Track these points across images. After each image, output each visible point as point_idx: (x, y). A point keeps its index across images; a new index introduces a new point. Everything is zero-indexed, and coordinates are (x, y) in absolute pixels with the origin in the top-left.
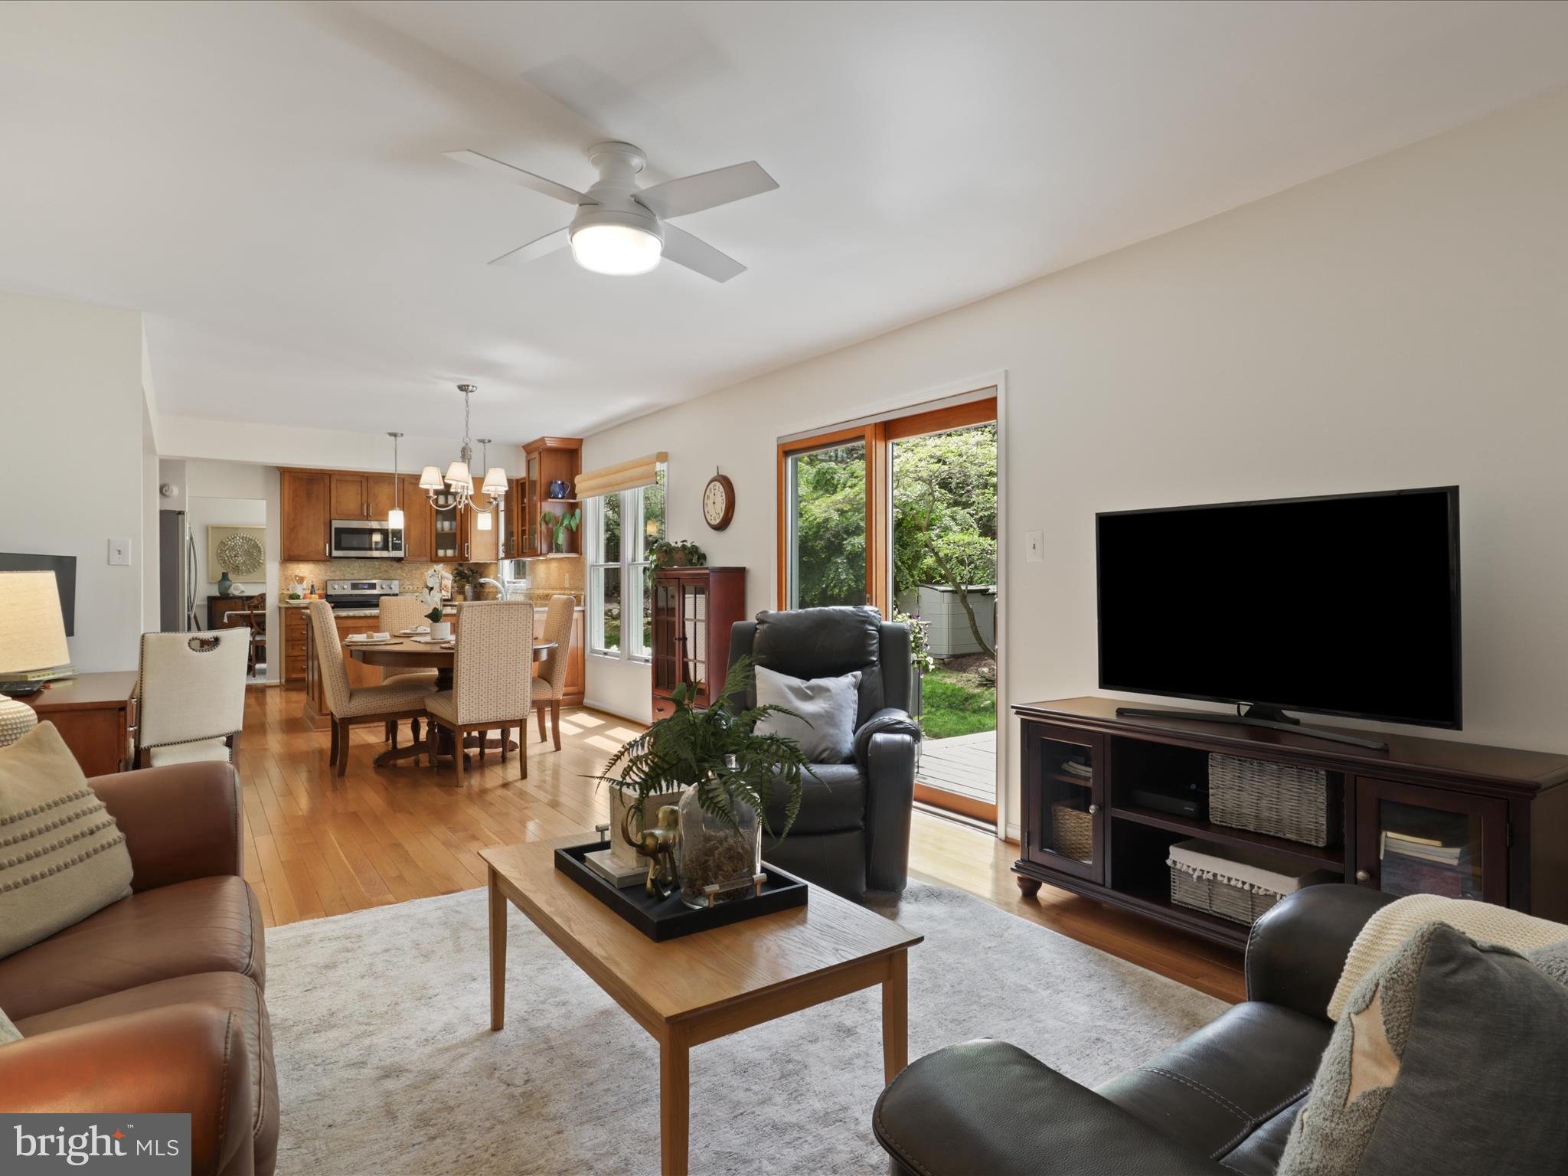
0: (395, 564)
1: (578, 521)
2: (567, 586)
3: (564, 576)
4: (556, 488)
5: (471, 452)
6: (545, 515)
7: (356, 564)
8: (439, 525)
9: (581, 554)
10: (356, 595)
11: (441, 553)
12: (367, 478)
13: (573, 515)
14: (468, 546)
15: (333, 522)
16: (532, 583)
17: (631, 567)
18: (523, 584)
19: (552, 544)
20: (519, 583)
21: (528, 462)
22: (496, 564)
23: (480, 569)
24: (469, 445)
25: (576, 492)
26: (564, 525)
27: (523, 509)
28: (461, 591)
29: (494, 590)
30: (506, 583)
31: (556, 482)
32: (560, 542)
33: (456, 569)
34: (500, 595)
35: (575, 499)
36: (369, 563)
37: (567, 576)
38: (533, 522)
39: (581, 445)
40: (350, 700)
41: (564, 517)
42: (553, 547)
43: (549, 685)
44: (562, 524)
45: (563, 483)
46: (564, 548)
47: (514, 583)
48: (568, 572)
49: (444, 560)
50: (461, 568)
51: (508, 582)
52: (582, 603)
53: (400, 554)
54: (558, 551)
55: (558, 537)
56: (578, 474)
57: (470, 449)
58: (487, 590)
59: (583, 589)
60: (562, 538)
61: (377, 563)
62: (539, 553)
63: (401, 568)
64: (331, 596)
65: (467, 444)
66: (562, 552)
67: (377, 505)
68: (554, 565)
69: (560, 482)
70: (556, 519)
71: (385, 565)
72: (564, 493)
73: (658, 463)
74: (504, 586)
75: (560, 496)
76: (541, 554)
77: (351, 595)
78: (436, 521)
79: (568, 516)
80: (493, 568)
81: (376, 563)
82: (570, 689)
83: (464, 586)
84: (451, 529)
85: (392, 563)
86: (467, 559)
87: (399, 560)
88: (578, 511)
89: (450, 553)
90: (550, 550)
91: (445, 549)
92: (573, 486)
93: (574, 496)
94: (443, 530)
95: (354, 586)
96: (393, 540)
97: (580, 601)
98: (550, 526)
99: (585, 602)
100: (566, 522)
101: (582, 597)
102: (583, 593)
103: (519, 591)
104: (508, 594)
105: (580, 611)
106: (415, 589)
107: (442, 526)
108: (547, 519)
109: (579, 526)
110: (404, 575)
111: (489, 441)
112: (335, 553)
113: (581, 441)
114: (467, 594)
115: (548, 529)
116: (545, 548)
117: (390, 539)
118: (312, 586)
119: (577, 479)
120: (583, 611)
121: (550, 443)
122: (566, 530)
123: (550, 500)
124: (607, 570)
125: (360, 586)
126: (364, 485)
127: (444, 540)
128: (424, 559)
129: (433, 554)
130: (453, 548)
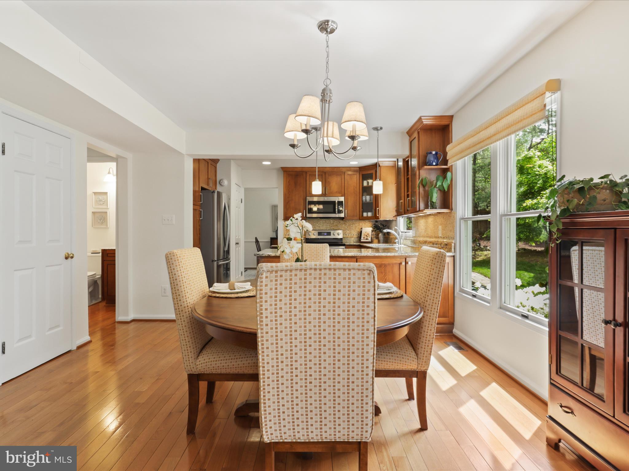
0: (341, 222)
1: (449, 182)
2: (440, 235)
3: (438, 227)
4: (431, 158)
5: (331, 93)
6: (422, 180)
7: (321, 221)
8: (364, 198)
9: (452, 210)
10: (321, 239)
11: (365, 214)
12: (325, 173)
13: (445, 177)
14: (378, 210)
15: (308, 198)
16: (416, 233)
17: (503, 218)
18: (411, 233)
19: (428, 202)
20: (409, 232)
21: (411, 143)
22: (396, 220)
23: (387, 224)
24: (330, 87)
25: (448, 158)
26: (438, 186)
27: (408, 179)
28: (377, 238)
29: (395, 237)
30: (400, 233)
31: (431, 153)
32: (434, 200)
33: (375, 224)
34: (397, 240)
35: (447, 165)
36: (327, 221)
37: (440, 227)
38: (413, 187)
39: (452, 121)
40: (198, 356)
41: (437, 180)
42: (430, 205)
43: (414, 353)
44: (435, 186)
45: (436, 154)
46: (438, 204)
47: (406, 232)
48: (441, 225)
49: (367, 218)
50: (377, 224)
51: (402, 232)
52: (453, 250)
53: (342, 215)
54: (433, 207)
55: (432, 196)
56: (449, 144)
57: (330, 90)
58: (391, 237)
59: (453, 238)
60: (436, 197)
61: (332, 221)
62: (418, 209)
63: (345, 224)
64: (308, 239)
65: (327, 86)
66: (436, 208)
67: (330, 188)
68: (430, 219)
69: (434, 153)
70: (431, 183)
71: (336, 222)
72: (438, 160)
73: (548, 94)
74: (399, 235)
75: (434, 164)
76: (419, 210)
77: (318, 239)
78: (362, 196)
79: (441, 178)
80: (394, 223)
82: (442, 320)
83: (379, 234)
84: (370, 200)
85: (340, 221)
86: (378, 218)
87: (342, 219)
88: (449, 174)
89: (370, 214)
90: (427, 207)
91: (367, 212)
92: (445, 154)
93: (445, 162)
94: (366, 201)
95: (320, 234)
96: (338, 207)
97: (451, 248)
98: (427, 188)
99: (455, 249)
100: (439, 184)
101: (453, 245)
102: (453, 241)
103: (408, 238)
104: (402, 240)
105: (451, 256)
106: (352, 235)
107: (366, 199)
108: (424, 183)
109: (450, 187)
110: (346, 227)
111: (381, 128)
112: (308, 215)
113: (452, 117)
114: (380, 239)
115: (425, 191)
116: (422, 206)
117: (337, 207)
119: (448, 148)
120: (454, 256)
121: (426, 122)
122: (439, 192)
123: (426, 167)
124: (474, 222)
125: (323, 234)
126: (324, 176)
127: (366, 207)
128: (356, 218)
129: (361, 215)
130: (371, 211)
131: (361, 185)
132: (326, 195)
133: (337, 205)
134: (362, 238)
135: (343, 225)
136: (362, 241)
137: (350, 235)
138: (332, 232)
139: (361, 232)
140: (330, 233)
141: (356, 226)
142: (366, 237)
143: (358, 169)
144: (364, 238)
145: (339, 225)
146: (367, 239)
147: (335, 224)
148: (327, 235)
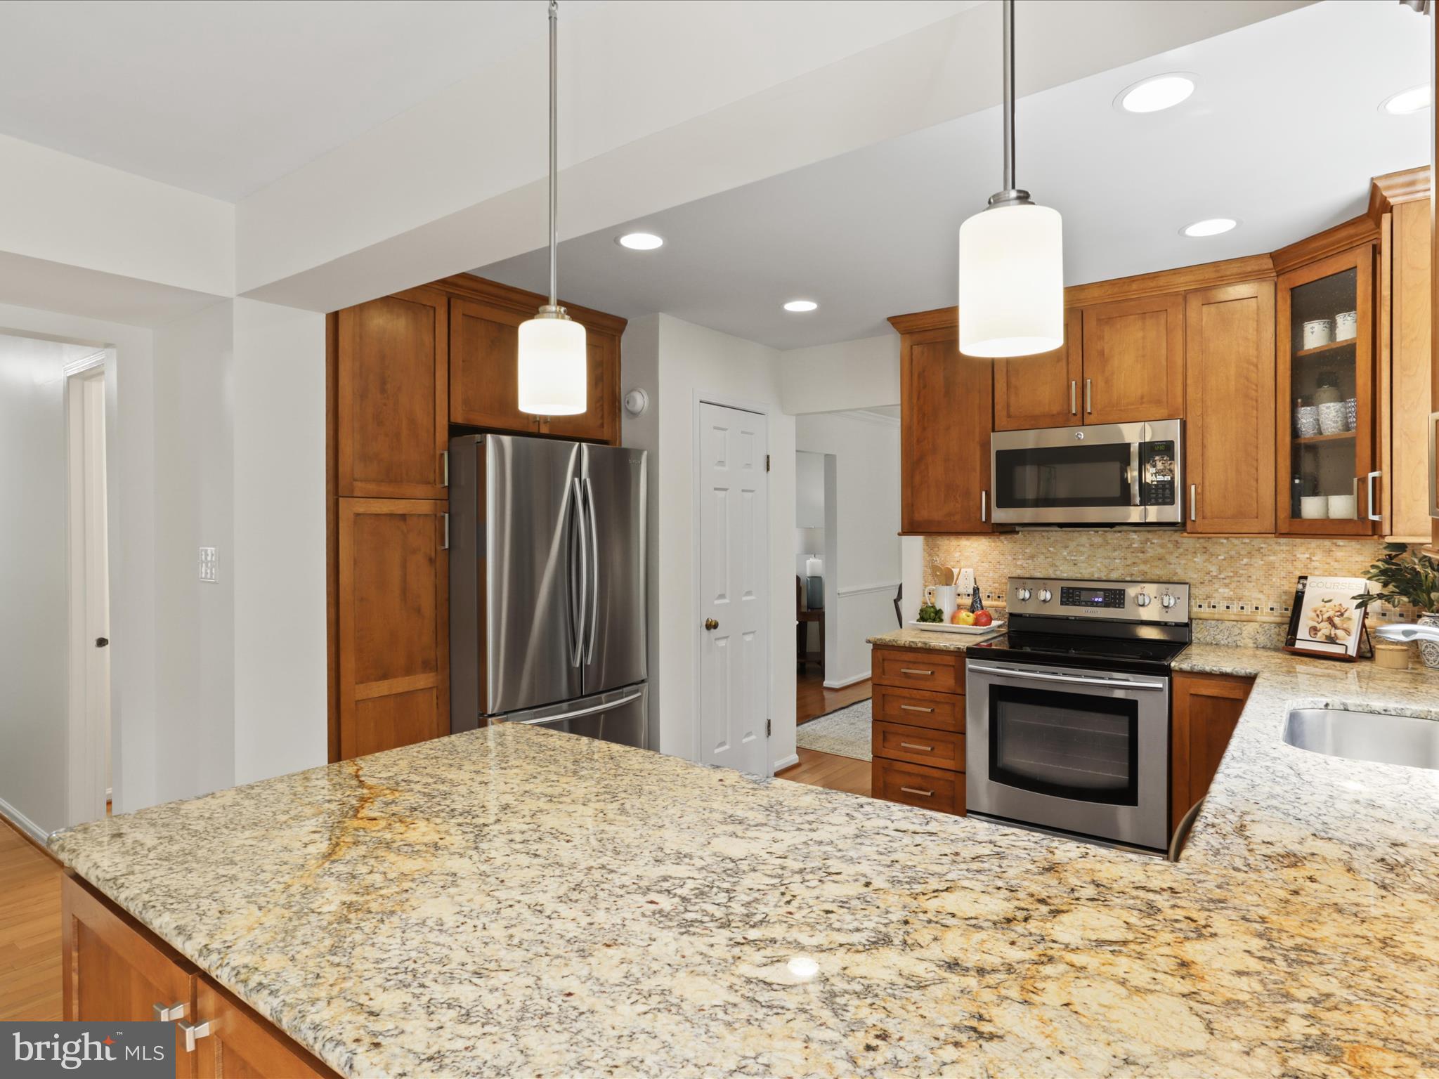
8: (1306, 417)
11: (1311, 507)
49: (1328, 530)
67: (1108, 380)
77: (1066, 619)
78: (1296, 408)
81: (1134, 536)
84: (1347, 427)
85: (1161, 539)
87: (1175, 528)
89: (1340, 506)
91: (1324, 492)
94: (1317, 431)
95: (1070, 596)
96: (1143, 474)
106: (1249, 610)
107: (1316, 422)
118: (976, 590)
125: (1084, 595)
127: (1320, 465)
128: (1255, 526)
129: (1284, 513)
130: (1343, 489)
131: (1285, 347)
132: (1088, 419)
133: (1135, 463)
134: (1302, 632)
135: (1199, 559)
136: (1299, 645)
137: (1235, 608)
138: (1132, 591)
139: (1299, 598)
140: (1122, 593)
141: (1271, 566)
142: (1325, 629)
143: (1269, 264)
144: (1314, 630)
145: (1172, 559)
146: (1331, 640)
147: (1151, 552)
148: (1106, 604)
